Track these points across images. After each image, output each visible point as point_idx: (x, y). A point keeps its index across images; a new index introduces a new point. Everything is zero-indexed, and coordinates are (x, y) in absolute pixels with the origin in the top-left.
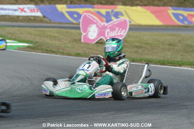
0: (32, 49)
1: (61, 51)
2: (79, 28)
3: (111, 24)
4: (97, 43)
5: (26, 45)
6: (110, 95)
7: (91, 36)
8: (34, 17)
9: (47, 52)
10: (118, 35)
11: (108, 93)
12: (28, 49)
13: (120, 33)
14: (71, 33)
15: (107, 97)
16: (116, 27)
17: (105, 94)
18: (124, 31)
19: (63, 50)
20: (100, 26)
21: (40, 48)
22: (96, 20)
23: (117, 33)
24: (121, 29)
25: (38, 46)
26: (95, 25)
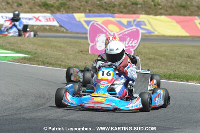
1: (60, 63)
2: (87, 38)
3: (122, 34)
7: (99, 47)
8: (50, 26)
9: (44, 64)
10: (129, 47)
12: (23, 61)
13: (132, 44)
14: (81, 43)
16: (127, 37)
18: (136, 41)
19: (62, 62)
21: (36, 59)
22: (105, 30)
23: (128, 44)
24: (132, 40)
26: (104, 35)
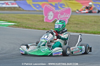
0: (17, 26)
4: (53, 22)
5: (13, 24)
6: (61, 53)
8: (14, 7)
10: (65, 17)
11: (60, 52)
13: (66, 16)
15: (59, 55)
17: (58, 53)
20: (55, 12)
21: (21, 25)
22: (52, 9)
23: (65, 16)
25: (20, 24)
